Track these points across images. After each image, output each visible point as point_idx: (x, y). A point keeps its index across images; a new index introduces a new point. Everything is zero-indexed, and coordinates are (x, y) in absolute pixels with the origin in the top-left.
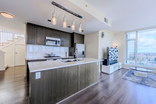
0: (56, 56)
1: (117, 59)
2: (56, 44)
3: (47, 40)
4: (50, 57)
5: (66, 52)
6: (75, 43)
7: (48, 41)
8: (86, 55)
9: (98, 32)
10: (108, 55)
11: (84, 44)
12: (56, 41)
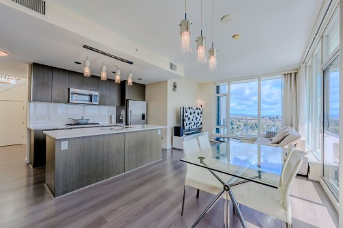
0: (90, 122)
1: (200, 127)
2: (91, 100)
3: (72, 93)
4: (78, 124)
5: (111, 116)
6: (128, 100)
7: (74, 95)
8: (149, 121)
9: (166, 82)
10: (184, 120)
11: (144, 101)
12: (91, 96)
